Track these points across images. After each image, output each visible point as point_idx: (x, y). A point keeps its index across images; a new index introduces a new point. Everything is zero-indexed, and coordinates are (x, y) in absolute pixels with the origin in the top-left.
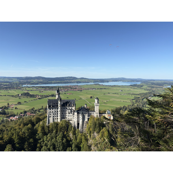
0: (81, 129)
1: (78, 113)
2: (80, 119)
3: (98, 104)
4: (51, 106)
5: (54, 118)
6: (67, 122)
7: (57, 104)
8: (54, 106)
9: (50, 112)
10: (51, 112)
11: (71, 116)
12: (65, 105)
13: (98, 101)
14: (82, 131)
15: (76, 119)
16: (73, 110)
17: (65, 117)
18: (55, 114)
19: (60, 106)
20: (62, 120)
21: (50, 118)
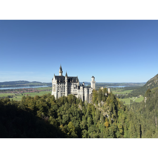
3: (94, 82)
4: (60, 81)
5: (62, 92)
10: (60, 87)
11: (76, 91)
13: (94, 79)
16: (77, 86)
17: (70, 92)
18: (63, 89)
19: (67, 81)
20: (69, 94)
21: (58, 92)
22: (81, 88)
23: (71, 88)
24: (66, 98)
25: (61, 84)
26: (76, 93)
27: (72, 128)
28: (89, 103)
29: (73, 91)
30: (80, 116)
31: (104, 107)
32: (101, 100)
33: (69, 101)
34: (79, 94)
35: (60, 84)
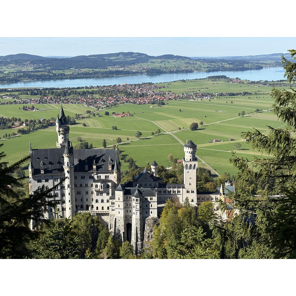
0: (137, 241)
1: (127, 193)
2: (134, 210)
3: (193, 163)
4: (42, 172)
6: (93, 221)
7: (61, 163)
8: (51, 172)
9: (39, 189)
11: (105, 201)
12: (87, 167)
13: (193, 153)
14: (139, 247)
15: (122, 212)
16: (110, 184)
17: (85, 203)
20: (79, 212)
25: (47, 181)
29: (94, 202)
34: (114, 212)
35: (43, 180)
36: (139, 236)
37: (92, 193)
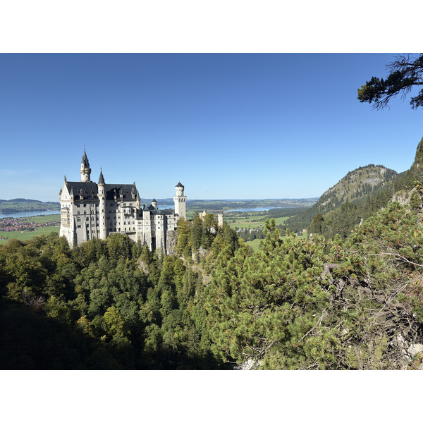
0: (162, 248)
3: (183, 197)
4: (82, 198)
5: (89, 229)
7: (95, 192)
8: (88, 198)
9: (79, 213)
10: (82, 213)
11: (132, 223)
16: (135, 209)
17: (114, 227)
18: (92, 219)
19: (103, 196)
20: (110, 233)
21: (78, 229)
22: (146, 214)
23: (118, 215)
24: (103, 244)
25: (85, 206)
26: (132, 229)
27: (117, 322)
28: (168, 253)
29: (122, 225)
30: (140, 291)
31: (205, 262)
32: (198, 244)
33: (110, 250)
34: (141, 231)
35: (82, 205)
36: (163, 244)
37: (119, 218)
